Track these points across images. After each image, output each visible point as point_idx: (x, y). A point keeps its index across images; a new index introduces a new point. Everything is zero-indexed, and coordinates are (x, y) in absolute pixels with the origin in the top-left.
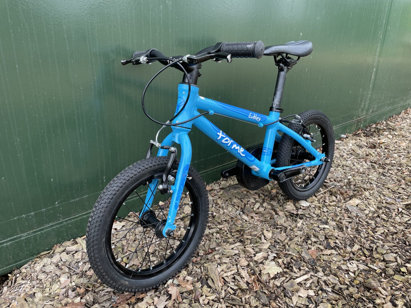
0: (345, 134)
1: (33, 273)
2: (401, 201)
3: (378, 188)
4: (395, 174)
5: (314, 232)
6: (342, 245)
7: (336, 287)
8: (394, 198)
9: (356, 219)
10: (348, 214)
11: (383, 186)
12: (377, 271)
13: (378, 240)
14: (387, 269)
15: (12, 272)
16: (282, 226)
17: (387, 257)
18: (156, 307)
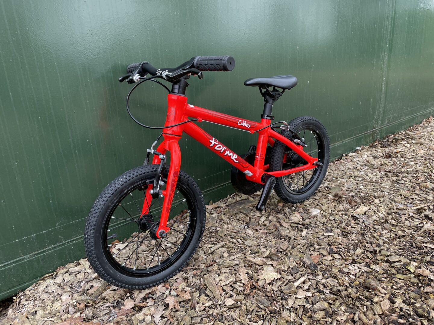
0: (360, 147)
1: (37, 294)
2: (413, 206)
3: (390, 196)
4: (409, 181)
5: (318, 240)
6: (346, 250)
7: (333, 289)
8: (406, 203)
9: (362, 224)
11: (396, 194)
12: (379, 272)
13: (384, 243)
14: (390, 269)
15: (16, 295)
16: (286, 236)
17: (391, 258)
18: (153, 317)
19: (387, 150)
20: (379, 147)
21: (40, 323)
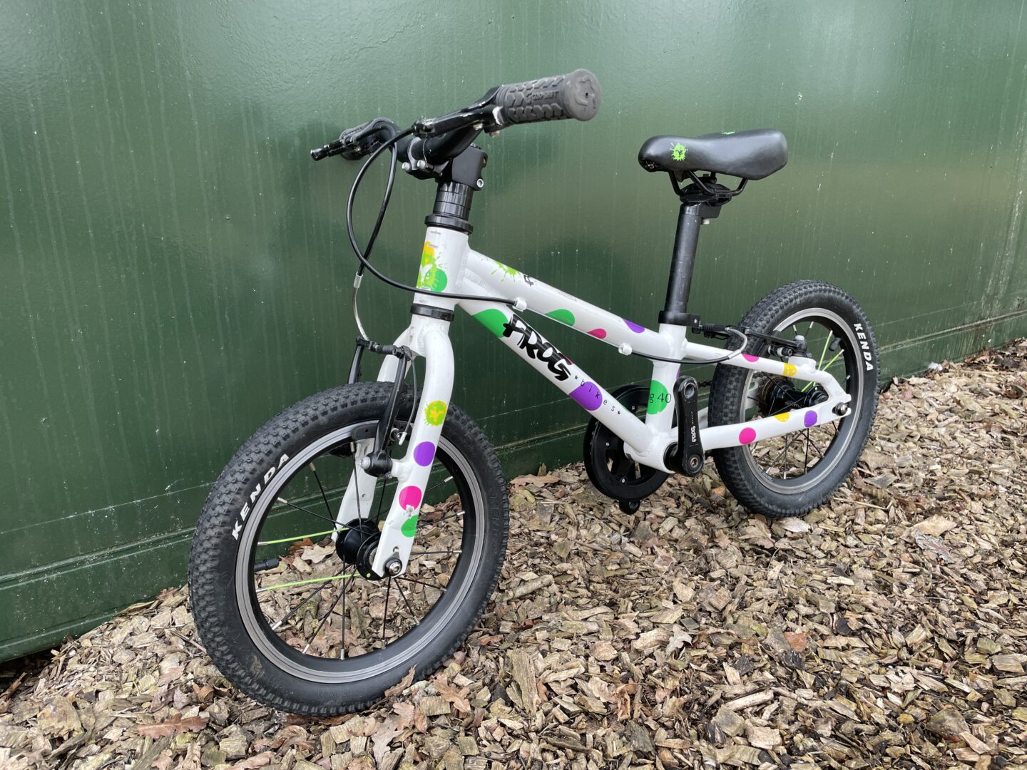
0: (941, 363)
1: (106, 650)
3: (1012, 496)
5: (810, 593)
6: (881, 627)
7: (843, 726)
9: (934, 567)
10: (913, 554)
12: (969, 697)
13: (989, 621)
14: (997, 692)
15: (60, 646)
16: (727, 574)
17: (1002, 662)
18: (371, 741)
19: (1011, 378)
20: (990, 369)
21: (103, 722)
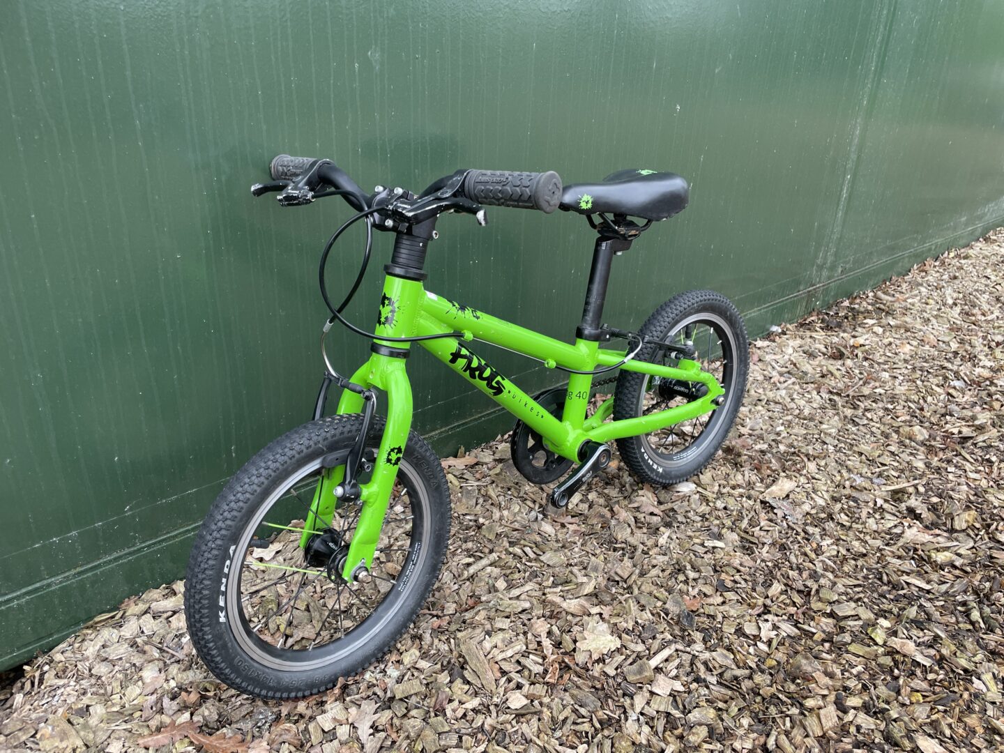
0: (779, 325)
1: (82, 663)
2: (885, 482)
3: (838, 454)
4: (878, 420)
5: (693, 557)
6: (748, 585)
7: (725, 675)
8: (869, 475)
9: (783, 523)
10: (768, 513)
11: (850, 449)
12: (815, 637)
13: (825, 570)
15: (32, 661)
16: (626, 543)
17: (840, 609)
18: (354, 727)
20: (818, 329)
21: (102, 736)
